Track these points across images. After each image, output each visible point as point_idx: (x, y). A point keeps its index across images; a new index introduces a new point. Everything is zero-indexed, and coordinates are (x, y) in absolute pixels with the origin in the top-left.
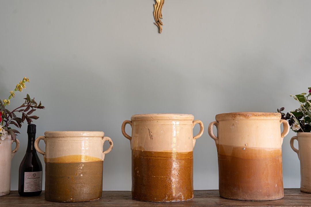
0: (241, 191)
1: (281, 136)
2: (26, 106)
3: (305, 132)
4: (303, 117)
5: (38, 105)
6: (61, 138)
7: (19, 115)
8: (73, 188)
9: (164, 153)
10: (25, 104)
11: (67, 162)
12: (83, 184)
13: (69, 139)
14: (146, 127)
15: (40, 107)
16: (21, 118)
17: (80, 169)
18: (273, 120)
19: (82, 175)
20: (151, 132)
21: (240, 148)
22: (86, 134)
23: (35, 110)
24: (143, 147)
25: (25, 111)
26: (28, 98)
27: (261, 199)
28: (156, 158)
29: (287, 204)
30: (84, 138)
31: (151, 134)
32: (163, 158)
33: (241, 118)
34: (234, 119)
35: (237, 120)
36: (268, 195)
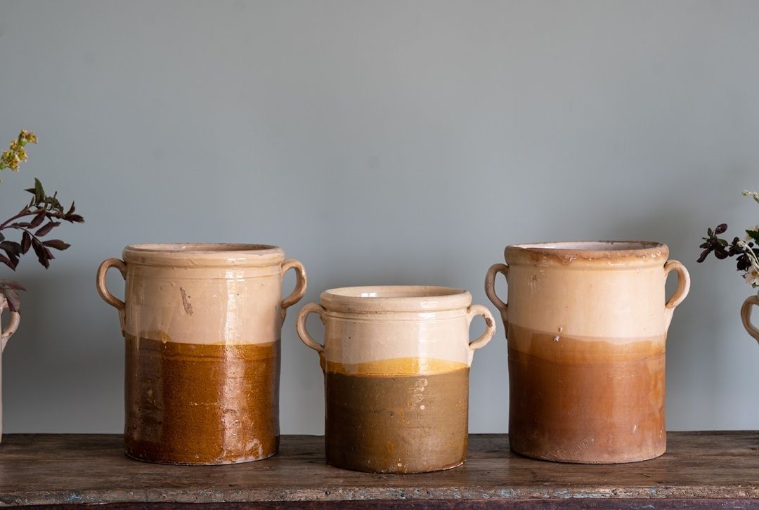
0: (546, 438)
1: (666, 304)
2: (34, 213)
5: (65, 212)
7: (15, 236)
10: (31, 206)
15: (72, 217)
16: (20, 243)
18: (633, 268)
21: (547, 335)
23: (57, 224)
25: (31, 226)
26: (37, 191)
27: (594, 460)
33: (552, 262)
34: (535, 265)
35: (543, 268)
36: (610, 449)
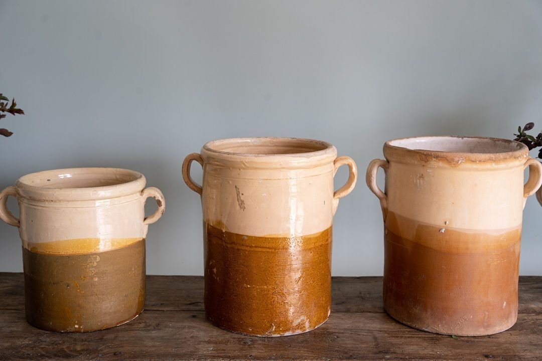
0: (429, 314)
1: (524, 194)
5: (8, 107)
6: (47, 203)
8: (79, 306)
9: (268, 238)
12: (101, 297)
14: (230, 182)
15: (13, 111)
17: (93, 267)
18: (511, 168)
19: (96, 279)
20: (240, 195)
21: (433, 227)
23: (4, 116)
24: (225, 223)
27: (471, 333)
28: (252, 249)
31: (242, 198)
32: (268, 250)
33: (441, 164)
34: (423, 166)
35: (431, 168)
36: (486, 324)
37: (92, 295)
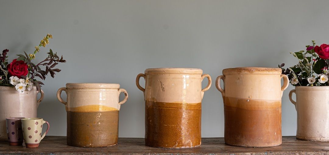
0: (244, 138)
1: (282, 89)
2: (49, 60)
3: (302, 86)
4: (301, 73)
5: (60, 59)
6: (80, 90)
7: (43, 68)
8: (92, 135)
9: (174, 104)
10: (48, 58)
11: (86, 111)
12: (101, 131)
13: (88, 90)
14: (158, 80)
15: (62, 61)
16: (45, 71)
17: (98, 118)
18: (275, 74)
19: (100, 123)
20: (163, 85)
21: (244, 100)
22: (103, 86)
23: (57, 64)
24: (156, 98)
25: (49, 64)
26: (51, 53)
27: (262, 146)
28: (168, 109)
29: (285, 150)
30: (101, 89)
31: (163, 86)
32: (174, 109)
33: (246, 72)
34: (239, 74)
35: (242, 74)
36: (268, 142)
37: (97, 131)
